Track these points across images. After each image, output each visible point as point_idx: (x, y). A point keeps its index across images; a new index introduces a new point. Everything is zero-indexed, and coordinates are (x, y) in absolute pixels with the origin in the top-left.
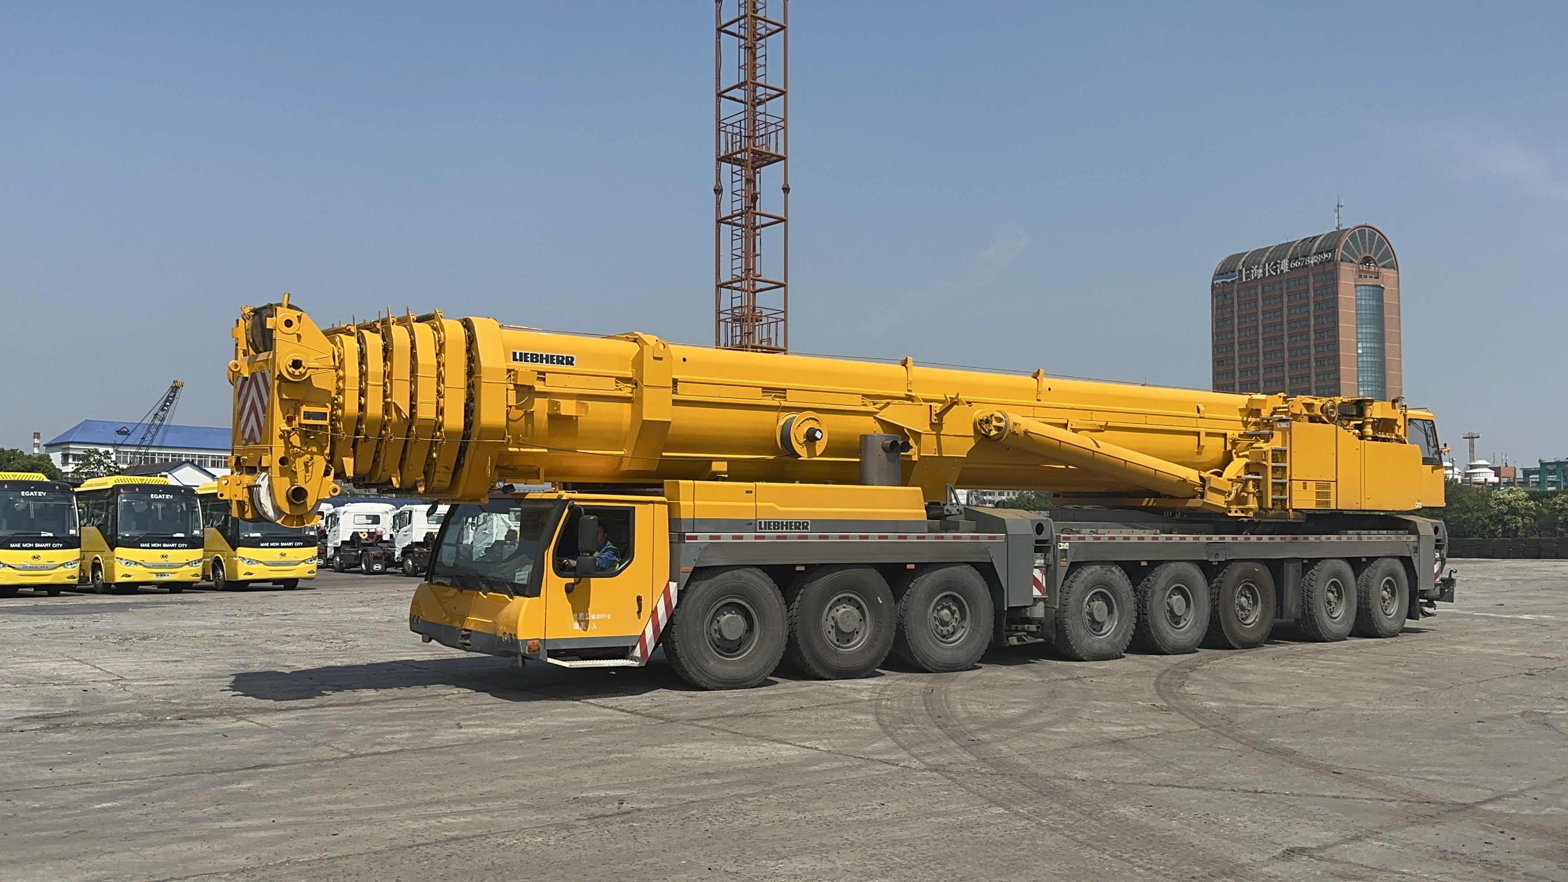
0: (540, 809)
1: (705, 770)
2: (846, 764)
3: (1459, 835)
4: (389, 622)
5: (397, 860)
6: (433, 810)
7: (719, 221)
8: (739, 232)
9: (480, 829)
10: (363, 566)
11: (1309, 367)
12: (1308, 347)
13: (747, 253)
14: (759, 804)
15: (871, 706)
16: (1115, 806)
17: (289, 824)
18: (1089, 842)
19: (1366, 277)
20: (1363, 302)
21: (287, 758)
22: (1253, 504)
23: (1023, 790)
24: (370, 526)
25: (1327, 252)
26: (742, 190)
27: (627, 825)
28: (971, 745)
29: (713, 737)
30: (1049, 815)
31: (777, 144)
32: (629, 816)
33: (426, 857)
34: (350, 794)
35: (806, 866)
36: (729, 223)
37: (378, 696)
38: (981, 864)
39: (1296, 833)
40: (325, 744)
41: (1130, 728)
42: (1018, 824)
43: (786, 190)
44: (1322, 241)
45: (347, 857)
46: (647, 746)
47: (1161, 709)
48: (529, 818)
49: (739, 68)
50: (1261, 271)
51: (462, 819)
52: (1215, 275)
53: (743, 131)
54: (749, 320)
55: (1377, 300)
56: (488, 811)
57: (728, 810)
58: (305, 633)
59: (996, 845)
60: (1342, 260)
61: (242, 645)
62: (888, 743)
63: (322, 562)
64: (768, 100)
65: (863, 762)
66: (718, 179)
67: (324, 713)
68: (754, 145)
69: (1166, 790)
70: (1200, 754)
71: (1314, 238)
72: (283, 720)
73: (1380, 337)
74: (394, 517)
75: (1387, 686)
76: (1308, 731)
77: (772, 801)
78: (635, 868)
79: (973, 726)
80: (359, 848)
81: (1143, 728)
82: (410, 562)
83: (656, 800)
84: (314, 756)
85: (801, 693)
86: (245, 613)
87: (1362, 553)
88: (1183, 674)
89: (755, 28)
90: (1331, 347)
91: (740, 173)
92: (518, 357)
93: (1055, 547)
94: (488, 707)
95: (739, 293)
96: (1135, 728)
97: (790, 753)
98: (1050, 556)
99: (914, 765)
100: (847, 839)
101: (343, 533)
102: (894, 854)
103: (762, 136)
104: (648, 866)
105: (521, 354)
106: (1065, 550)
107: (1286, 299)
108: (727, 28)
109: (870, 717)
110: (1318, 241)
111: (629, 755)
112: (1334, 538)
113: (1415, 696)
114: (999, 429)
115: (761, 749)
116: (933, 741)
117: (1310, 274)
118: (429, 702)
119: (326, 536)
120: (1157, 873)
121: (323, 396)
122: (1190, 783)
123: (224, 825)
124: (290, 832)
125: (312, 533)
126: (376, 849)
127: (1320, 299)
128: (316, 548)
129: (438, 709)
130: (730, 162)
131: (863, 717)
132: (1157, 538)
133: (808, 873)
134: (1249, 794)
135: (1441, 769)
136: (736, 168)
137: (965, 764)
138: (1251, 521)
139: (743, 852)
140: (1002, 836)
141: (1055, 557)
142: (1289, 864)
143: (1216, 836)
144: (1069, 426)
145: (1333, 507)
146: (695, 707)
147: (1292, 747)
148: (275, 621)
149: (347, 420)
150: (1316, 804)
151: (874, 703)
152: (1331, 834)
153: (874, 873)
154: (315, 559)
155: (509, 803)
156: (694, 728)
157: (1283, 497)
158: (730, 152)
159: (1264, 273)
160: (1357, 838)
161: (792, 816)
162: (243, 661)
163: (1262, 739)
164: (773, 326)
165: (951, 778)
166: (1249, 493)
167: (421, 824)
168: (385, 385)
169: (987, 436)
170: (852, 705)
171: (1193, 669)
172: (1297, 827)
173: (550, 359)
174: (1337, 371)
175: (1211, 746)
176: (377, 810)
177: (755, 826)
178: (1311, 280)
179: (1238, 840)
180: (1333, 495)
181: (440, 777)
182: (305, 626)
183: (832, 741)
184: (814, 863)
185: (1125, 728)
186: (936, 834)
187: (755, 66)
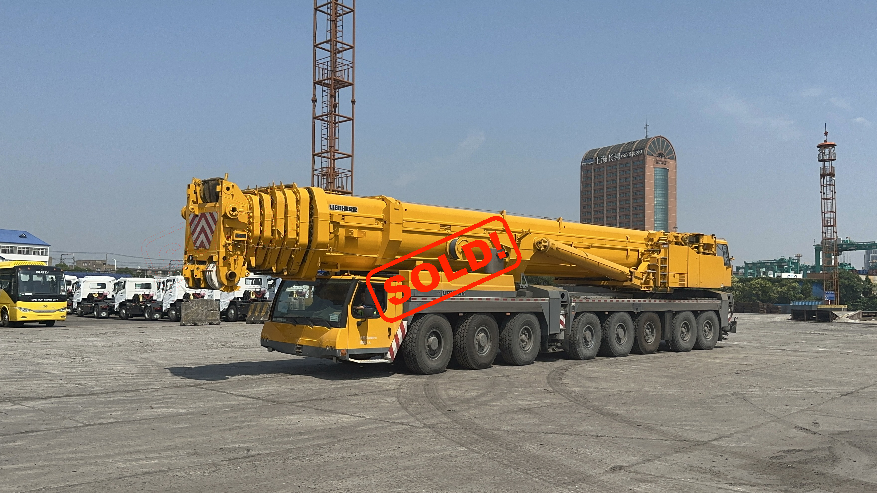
0: (200, 455)
1: (298, 431)
2: (380, 425)
3: (699, 457)
4: (110, 346)
5: (112, 485)
6: (135, 456)
7: (315, 118)
8: (326, 125)
9: (163, 467)
10: (95, 313)
11: (629, 211)
12: (629, 200)
13: (330, 137)
14: (329, 449)
15: (395, 392)
16: (524, 444)
17: (46, 466)
18: (510, 464)
19: (659, 163)
20: (658, 177)
21: (45, 426)
22: (652, 284)
23: (476, 437)
24: (99, 290)
25: (640, 150)
26: (328, 101)
27: (252, 463)
28: (449, 413)
29: (304, 412)
30: (489, 450)
31: (348, 76)
32: (253, 458)
33: (130, 484)
34: (85, 448)
35: (355, 483)
36: (320, 120)
37: (102, 390)
38: (452, 479)
39: (618, 458)
40: (69, 418)
41: (533, 402)
42: (472, 456)
43: (353, 102)
44: (638, 144)
45: (81, 484)
46: (265, 418)
47: (550, 392)
48: (193, 460)
49: (327, 31)
50: (606, 159)
51: (152, 462)
52: (583, 160)
53: (329, 67)
54: (331, 175)
55: (665, 176)
56: (169, 457)
57: (311, 453)
58: (58, 353)
59: (460, 468)
60: (647, 154)
61: (19, 359)
62: (403, 413)
63: (70, 311)
64: (344, 51)
65: (389, 424)
66: (314, 94)
67: (69, 400)
68: (335, 76)
69: (551, 436)
70: (569, 415)
71: (634, 142)
72: (43, 404)
73: (666, 196)
74: (114, 284)
75: (666, 379)
76: (625, 403)
77: (337, 447)
78: (255, 487)
79: (450, 403)
80: (90, 479)
81: (540, 402)
82: (124, 312)
83: (269, 448)
84: (62, 425)
85: (356, 386)
86: (21, 341)
87: (698, 309)
88: (561, 373)
89: (336, 9)
90: (641, 200)
91: (327, 91)
92: (332, 207)
93: (570, 304)
94: (170, 396)
95: (325, 160)
96: (536, 402)
97: (348, 420)
98: (567, 309)
99: (417, 425)
100: (379, 467)
101: (83, 293)
102: (404, 475)
103: (340, 71)
104: (263, 486)
105: (333, 206)
106: (573, 306)
107: (618, 174)
108: (320, 9)
109: (394, 399)
110: (636, 144)
111: (254, 423)
112: (686, 301)
113: (680, 385)
114: (545, 246)
115: (332, 418)
116: (429, 412)
117: (631, 161)
118: (133, 394)
119: (73, 296)
120: (545, 481)
121: (242, 226)
122: (564, 432)
123: (4, 467)
124: (46, 470)
125: (64, 293)
126: (99, 479)
127: (635, 174)
128: (66, 302)
129: (139, 398)
130: (321, 85)
131: (390, 399)
132: (612, 301)
133: (355, 487)
134: (594, 437)
135: (692, 423)
136: (325, 88)
137: (445, 423)
138: (651, 293)
139: (319, 476)
140: (463, 463)
141: (569, 309)
142: (614, 475)
143: (577, 460)
144: (573, 245)
145: (686, 286)
146: (294, 395)
147: (616, 412)
148: (39, 345)
149: (254, 238)
150: (628, 442)
151: (396, 391)
152: (635, 458)
153: (393, 486)
154: (65, 309)
155: (181, 452)
156: (293, 407)
157: (665, 281)
158: (321, 79)
159: (608, 160)
160: (649, 460)
161: (348, 455)
162: (19, 369)
163: (601, 407)
164: (345, 179)
165: (437, 431)
166: (650, 279)
167: (128, 465)
168: (272, 221)
169: (539, 250)
170: (384, 392)
171: (566, 370)
172: (618, 455)
173: (346, 209)
174: (644, 213)
175: (575, 412)
176: (101, 457)
177: (326, 462)
178: (632, 164)
179: (587, 462)
180: (686, 280)
181: (139, 438)
182: (58, 349)
183: (372, 412)
184: (359, 481)
185: (530, 403)
186: (428, 463)
187: (336, 31)
